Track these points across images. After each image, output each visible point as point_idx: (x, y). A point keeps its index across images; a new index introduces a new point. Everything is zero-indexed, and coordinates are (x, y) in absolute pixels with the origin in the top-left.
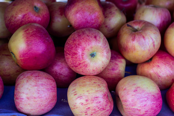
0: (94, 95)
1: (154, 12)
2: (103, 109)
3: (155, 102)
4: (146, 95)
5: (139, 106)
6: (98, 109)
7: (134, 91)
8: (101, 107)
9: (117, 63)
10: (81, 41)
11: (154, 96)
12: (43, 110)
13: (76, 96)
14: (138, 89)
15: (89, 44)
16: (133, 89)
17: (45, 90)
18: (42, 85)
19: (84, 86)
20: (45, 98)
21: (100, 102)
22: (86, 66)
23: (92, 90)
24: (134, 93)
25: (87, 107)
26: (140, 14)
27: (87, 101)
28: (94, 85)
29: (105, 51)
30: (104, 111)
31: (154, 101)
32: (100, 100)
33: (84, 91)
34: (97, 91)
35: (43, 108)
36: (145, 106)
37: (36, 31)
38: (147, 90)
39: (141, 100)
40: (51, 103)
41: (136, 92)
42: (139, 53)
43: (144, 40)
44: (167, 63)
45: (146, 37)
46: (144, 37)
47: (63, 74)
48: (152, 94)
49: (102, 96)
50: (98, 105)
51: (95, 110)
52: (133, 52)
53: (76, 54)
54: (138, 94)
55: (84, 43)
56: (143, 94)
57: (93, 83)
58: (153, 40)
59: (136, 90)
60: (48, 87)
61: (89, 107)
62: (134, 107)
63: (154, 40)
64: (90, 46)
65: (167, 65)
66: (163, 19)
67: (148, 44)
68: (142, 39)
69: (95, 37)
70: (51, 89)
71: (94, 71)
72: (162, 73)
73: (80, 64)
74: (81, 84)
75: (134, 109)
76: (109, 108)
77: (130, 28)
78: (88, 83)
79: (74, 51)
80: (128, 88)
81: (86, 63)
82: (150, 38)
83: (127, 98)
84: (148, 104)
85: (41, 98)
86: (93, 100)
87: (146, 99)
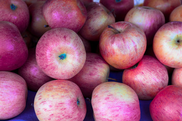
0: (59, 101)
1: (143, 14)
2: (69, 117)
3: (129, 113)
4: (119, 105)
5: (110, 115)
6: (63, 117)
7: (106, 99)
8: (66, 115)
9: (96, 67)
10: (49, 41)
11: (128, 105)
12: (6, 113)
13: (41, 101)
14: (110, 97)
15: (56, 45)
16: (105, 96)
17: (9, 92)
18: (6, 87)
19: (50, 90)
20: (9, 101)
21: (65, 109)
22: (54, 68)
23: (58, 94)
24: (106, 101)
25: (50, 114)
26: (129, 16)
27: (50, 106)
28: (61, 90)
29: (76, 52)
30: (70, 119)
31: (127, 111)
32: (65, 107)
33: (48, 95)
34: (63, 96)
35: (6, 111)
36: (117, 116)
37: (3, 29)
38: (120, 98)
39: (113, 109)
40: (16, 106)
41: (108, 100)
42: (119, 57)
43: (124, 43)
44: (153, 70)
45: (126, 40)
46: (124, 40)
47: (36, 77)
48: (127, 103)
49: (68, 103)
50: (63, 112)
51: (59, 117)
52: (112, 56)
53: (43, 55)
54: (109, 103)
55: (51, 43)
56: (116, 102)
57: (60, 87)
58: (134, 43)
59: (108, 98)
60: (14, 89)
61: (53, 113)
62: (104, 117)
63: (136, 43)
64: (58, 46)
65: (153, 72)
66: (153, 21)
67: (129, 48)
68: (121, 42)
69: (65, 37)
70: (17, 92)
71: (63, 74)
72: (146, 81)
73: (47, 66)
74: (48, 88)
75: (104, 119)
76: (76, 116)
77: (112, 30)
78: (55, 87)
79: (41, 52)
80: (99, 96)
81: (53, 65)
82: (131, 41)
83: (98, 106)
84: (120, 115)
85: (3, 100)
86: (58, 107)
87: (118, 108)
